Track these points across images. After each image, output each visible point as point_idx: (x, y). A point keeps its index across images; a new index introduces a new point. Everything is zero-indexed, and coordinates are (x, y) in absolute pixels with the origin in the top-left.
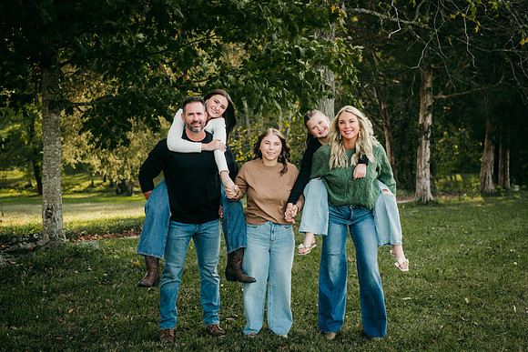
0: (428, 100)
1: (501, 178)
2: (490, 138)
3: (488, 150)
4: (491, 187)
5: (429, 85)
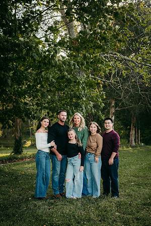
0: (113, 110)
1: (137, 141)
2: (133, 125)
3: (133, 129)
4: (134, 144)
5: (113, 105)
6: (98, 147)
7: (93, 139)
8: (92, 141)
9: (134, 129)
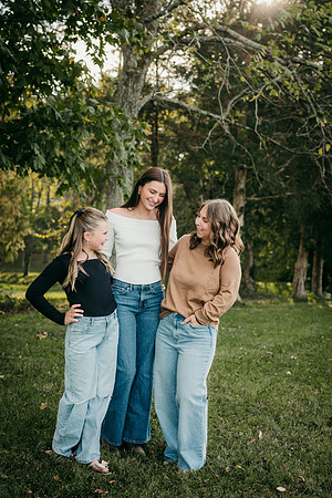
0: (240, 201)
1: (314, 285)
2: (305, 246)
3: (302, 256)
4: (303, 293)
5: (242, 186)
9: (305, 254)
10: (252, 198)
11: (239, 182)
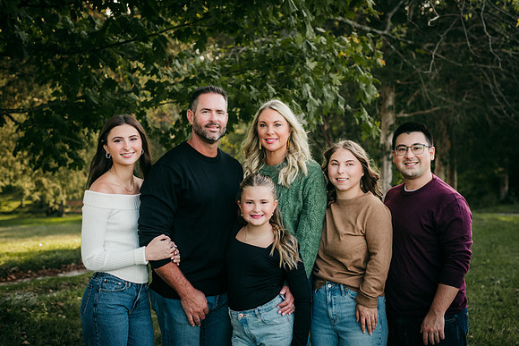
0: (390, 119)
3: (439, 171)
5: (390, 103)
6: (369, 255)
7: (346, 222)
8: (341, 228)
9: (443, 169)
10: (401, 114)
11: (386, 98)
